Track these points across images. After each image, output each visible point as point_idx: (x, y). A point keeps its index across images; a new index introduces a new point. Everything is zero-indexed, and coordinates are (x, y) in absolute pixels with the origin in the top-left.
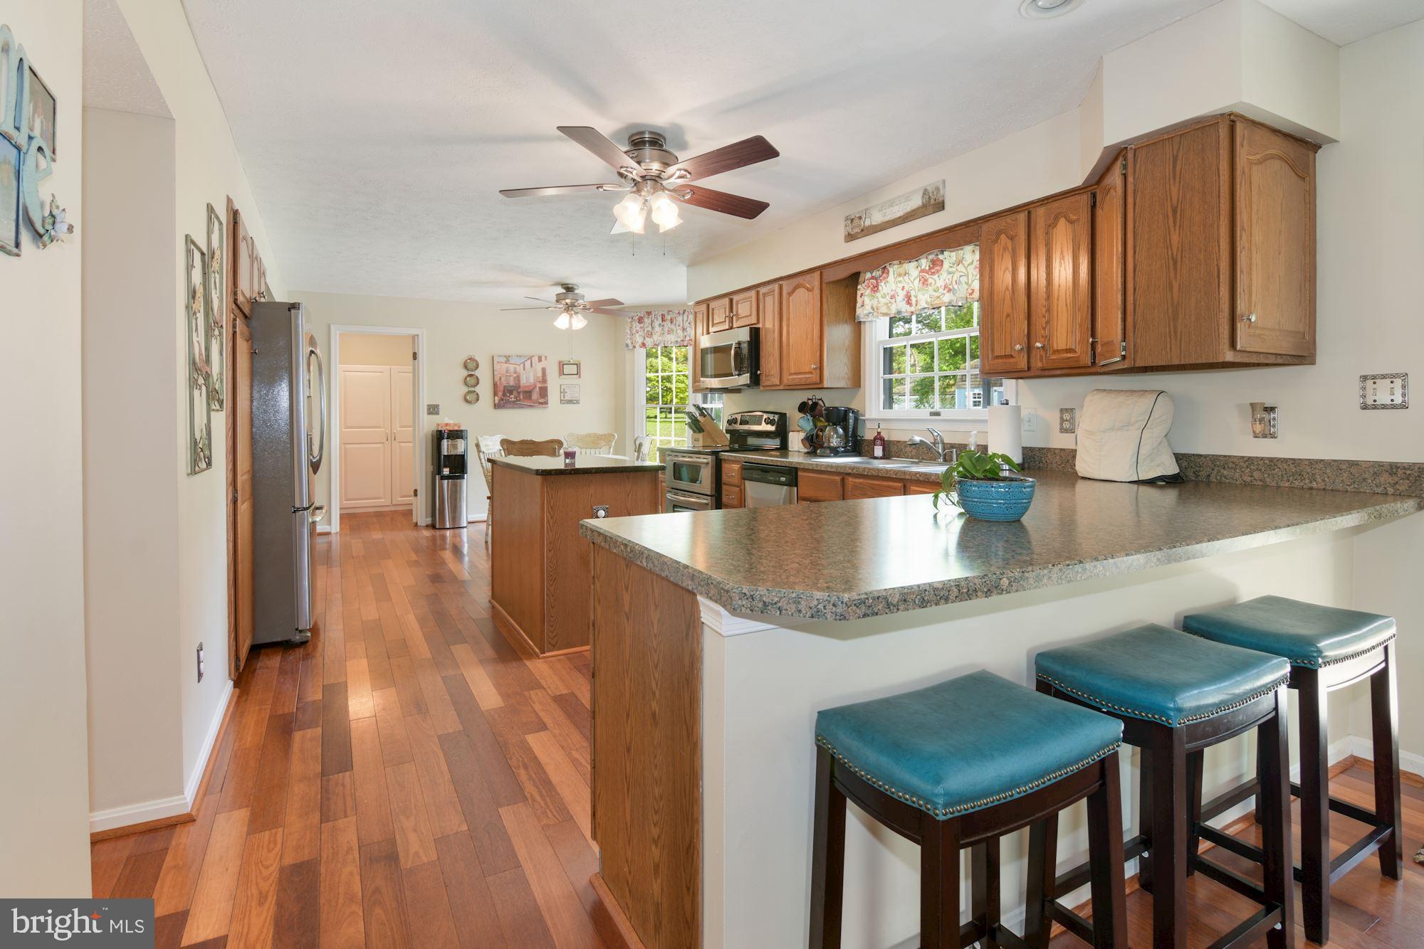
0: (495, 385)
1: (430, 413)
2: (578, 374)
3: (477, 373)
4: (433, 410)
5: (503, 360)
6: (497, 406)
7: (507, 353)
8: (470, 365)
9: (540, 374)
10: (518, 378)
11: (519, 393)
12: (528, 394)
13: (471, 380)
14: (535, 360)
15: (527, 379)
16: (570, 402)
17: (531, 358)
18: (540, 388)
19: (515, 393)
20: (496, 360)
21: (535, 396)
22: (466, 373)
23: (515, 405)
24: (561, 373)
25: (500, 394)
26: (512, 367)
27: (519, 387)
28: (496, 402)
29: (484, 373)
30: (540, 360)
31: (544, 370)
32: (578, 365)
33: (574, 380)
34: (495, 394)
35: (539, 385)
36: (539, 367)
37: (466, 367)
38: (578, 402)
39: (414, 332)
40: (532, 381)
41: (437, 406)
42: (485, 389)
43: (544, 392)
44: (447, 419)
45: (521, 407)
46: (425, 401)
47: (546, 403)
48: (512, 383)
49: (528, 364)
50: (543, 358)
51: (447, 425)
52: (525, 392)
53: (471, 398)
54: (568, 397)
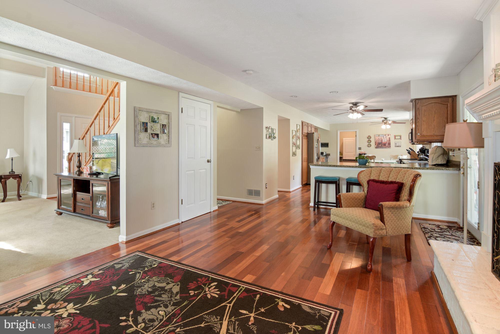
0: (376, 142)
1: (359, 149)
2: (401, 138)
3: (371, 139)
4: (360, 149)
5: (378, 136)
6: (376, 148)
7: (379, 134)
8: (369, 137)
9: (388, 139)
10: (382, 140)
11: (382, 144)
12: (385, 144)
13: (369, 141)
14: (387, 135)
15: (384, 140)
16: (398, 146)
17: (386, 135)
18: (388, 143)
19: (381, 144)
20: (376, 136)
21: (387, 145)
22: (368, 140)
23: (381, 147)
24: (395, 138)
25: (377, 145)
26: (380, 138)
27: (382, 143)
28: (376, 146)
29: (373, 140)
30: (388, 135)
31: (389, 138)
32: (400, 136)
33: (399, 140)
34: (376, 145)
35: (388, 142)
36: (388, 137)
37: (368, 138)
38: (400, 146)
39: (355, 130)
40: (386, 141)
41: (361, 148)
42: (373, 143)
43: (389, 144)
44: (362, 151)
45: (383, 148)
46: (358, 147)
47: (390, 147)
48: (380, 142)
49: (385, 137)
50: (389, 135)
51: (362, 152)
52: (384, 144)
53: (369, 146)
54: (397, 145)
